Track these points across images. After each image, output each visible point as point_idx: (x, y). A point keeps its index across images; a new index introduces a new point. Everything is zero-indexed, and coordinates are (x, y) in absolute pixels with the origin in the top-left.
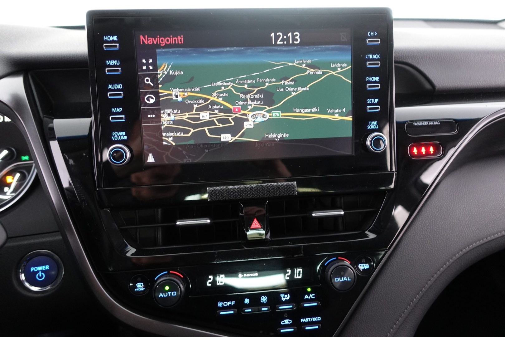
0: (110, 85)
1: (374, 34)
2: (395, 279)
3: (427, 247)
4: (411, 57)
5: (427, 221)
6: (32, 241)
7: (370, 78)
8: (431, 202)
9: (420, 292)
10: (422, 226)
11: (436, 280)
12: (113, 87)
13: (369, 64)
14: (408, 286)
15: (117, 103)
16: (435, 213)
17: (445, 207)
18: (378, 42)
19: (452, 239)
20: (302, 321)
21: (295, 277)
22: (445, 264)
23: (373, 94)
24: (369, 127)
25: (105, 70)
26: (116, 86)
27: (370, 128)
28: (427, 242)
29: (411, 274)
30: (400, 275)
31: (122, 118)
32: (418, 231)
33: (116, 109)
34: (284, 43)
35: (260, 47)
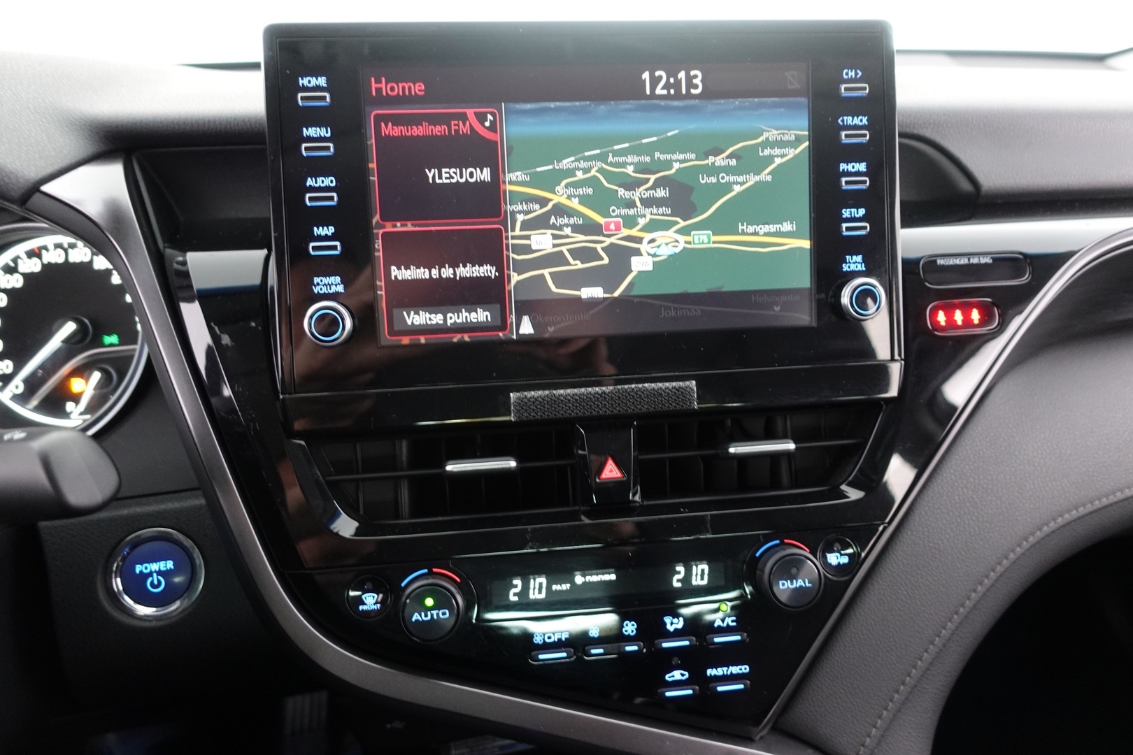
0: (309, 179)
1: (856, 74)
2: (902, 588)
3: (967, 522)
4: (930, 124)
5: (967, 467)
6: (139, 510)
7: (847, 165)
8: (975, 428)
9: (955, 617)
10: (956, 477)
11: (988, 590)
12: (316, 182)
13: (847, 136)
14: (929, 603)
15: (323, 216)
16: (985, 450)
17: (1004, 438)
18: (864, 90)
19: (1021, 505)
20: (711, 675)
21: (694, 583)
22: (1006, 558)
23: (855, 199)
24: (845, 268)
25: (300, 146)
26: (323, 182)
27: (848, 270)
28: (966, 511)
29: (936, 578)
30: (912, 579)
31: (335, 248)
32: (949, 488)
33: (321, 228)
34: (669, 92)
35: (623, 102)
